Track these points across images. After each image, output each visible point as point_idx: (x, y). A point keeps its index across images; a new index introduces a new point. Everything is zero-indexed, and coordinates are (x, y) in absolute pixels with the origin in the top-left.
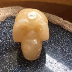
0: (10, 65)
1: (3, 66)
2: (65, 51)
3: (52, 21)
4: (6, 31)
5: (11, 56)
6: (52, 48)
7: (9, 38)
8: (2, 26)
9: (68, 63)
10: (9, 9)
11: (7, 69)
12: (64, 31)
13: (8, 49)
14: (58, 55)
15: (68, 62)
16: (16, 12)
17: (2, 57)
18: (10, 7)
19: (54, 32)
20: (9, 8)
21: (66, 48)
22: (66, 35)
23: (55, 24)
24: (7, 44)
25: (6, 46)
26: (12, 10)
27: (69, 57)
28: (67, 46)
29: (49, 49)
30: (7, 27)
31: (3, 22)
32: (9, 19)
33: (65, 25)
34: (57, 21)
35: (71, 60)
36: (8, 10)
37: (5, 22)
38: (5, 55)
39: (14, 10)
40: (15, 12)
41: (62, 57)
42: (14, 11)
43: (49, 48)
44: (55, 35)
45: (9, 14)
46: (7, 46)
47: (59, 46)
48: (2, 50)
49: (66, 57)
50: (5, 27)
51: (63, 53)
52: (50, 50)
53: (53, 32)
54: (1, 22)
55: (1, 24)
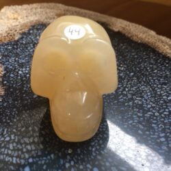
1: (35, 114)
2: (159, 93)
3: (132, 36)
6: (132, 87)
8: (24, 42)
9: (165, 115)
10: (36, 8)
12: (159, 56)
14: (146, 100)
15: (165, 113)
17: (30, 98)
18: (37, 4)
19: (137, 58)
20: (35, 5)
22: (163, 64)
23: (139, 41)
26: (42, 10)
27: (168, 104)
28: (165, 84)
29: (127, 89)
30: (35, 43)
31: (24, 33)
32: (38, 29)
33: (160, 45)
34: (144, 36)
36: (34, 10)
37: (29, 34)
39: (48, 11)
40: (49, 14)
41: (154, 103)
42: (46, 13)
43: (126, 87)
44: (139, 63)
45: (36, 18)
47: (148, 83)
49: (162, 103)
50: (31, 45)
51: (155, 97)
52: (129, 90)
53: (134, 58)
54: (20, 34)
55: (22, 38)
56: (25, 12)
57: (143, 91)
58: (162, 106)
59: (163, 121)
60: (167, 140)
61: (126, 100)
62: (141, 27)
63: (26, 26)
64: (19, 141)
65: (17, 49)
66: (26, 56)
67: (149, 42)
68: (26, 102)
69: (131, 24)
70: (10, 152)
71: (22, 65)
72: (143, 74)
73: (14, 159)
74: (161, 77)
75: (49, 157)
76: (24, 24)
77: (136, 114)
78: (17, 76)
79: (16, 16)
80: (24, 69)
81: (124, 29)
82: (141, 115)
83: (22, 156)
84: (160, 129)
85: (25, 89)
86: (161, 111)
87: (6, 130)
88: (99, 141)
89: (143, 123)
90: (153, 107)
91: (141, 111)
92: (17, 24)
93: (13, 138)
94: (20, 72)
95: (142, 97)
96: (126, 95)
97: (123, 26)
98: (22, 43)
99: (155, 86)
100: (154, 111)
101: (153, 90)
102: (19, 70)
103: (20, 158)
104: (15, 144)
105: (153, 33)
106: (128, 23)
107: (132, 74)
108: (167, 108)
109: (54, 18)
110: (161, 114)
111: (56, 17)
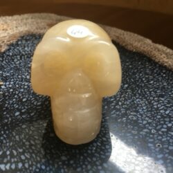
0: (31, 132)
1: (14, 134)
2: (156, 107)
3: (126, 45)
4: (20, 63)
5: (32, 114)
6: (126, 100)
7: (26, 78)
8: (11, 54)
9: (163, 132)
10: (27, 19)
11: (24, 141)
12: (155, 65)
13: (24, 100)
14: (141, 115)
15: (163, 130)
17: (11, 117)
18: (29, 15)
19: (132, 68)
20: (26, 16)
21: (158, 101)
22: (160, 74)
23: (134, 51)
24: (22, 90)
25: (20, 95)
26: (33, 20)
27: (166, 119)
28: (162, 96)
29: (120, 103)
30: (23, 55)
31: (12, 45)
32: (27, 40)
33: (157, 53)
34: (139, 45)
35: (170, 125)
36: (25, 21)
37: (17, 45)
38: (17, 114)
39: (39, 21)
41: (150, 118)
42: (37, 23)
43: (119, 101)
44: (134, 73)
45: (26, 29)
46: (23, 95)
47: (144, 96)
48: (11, 102)
49: (159, 119)
50: (18, 56)
52: (122, 105)
53: (129, 69)
54: (8, 45)
55: (9, 50)
56: (14, 22)
57: (138, 105)
58: (159, 122)
59: (160, 140)
61: (118, 115)
62: (136, 35)
63: (15, 37)
66: (11, 69)
67: (144, 51)
68: (6, 121)
69: (125, 33)
71: (5, 79)
72: (138, 86)
74: (158, 89)
76: (13, 35)
77: (130, 132)
79: (5, 27)
80: (8, 83)
81: (118, 37)
82: (136, 133)
84: (157, 149)
85: (6, 105)
86: (159, 127)
88: (86, 166)
89: (139, 143)
90: (149, 123)
91: (136, 128)
92: (6, 35)
94: (3, 87)
95: (137, 112)
96: (119, 110)
97: (117, 35)
98: (9, 55)
99: (152, 98)
100: (150, 128)
101: (150, 103)
105: (149, 41)
106: (123, 31)
107: (126, 86)
108: (165, 124)
109: (45, 28)
110: (158, 131)
111: (47, 27)
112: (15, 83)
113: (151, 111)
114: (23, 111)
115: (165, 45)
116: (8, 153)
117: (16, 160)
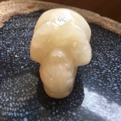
0: (34, 78)
1: (24, 80)
2: (108, 57)
4: (15, 35)
5: (32, 67)
7: (22, 45)
8: (7, 29)
9: (115, 71)
10: (12, 4)
11: (31, 83)
13: (25, 58)
14: (101, 62)
16: (24, 7)
17: (19, 69)
22: (108, 36)
24: (22, 52)
25: (21, 55)
26: (16, 4)
27: (116, 64)
28: (112, 50)
30: (16, 29)
31: (6, 23)
32: (16, 19)
35: (119, 67)
37: (11, 23)
38: (22, 67)
39: (21, 4)
40: (22, 7)
41: (106, 64)
42: (20, 6)
45: (13, 11)
46: (23, 55)
47: (100, 51)
48: (16, 60)
50: (13, 30)
54: (3, 23)
55: (5, 26)
56: (3, 6)
57: (98, 56)
58: (112, 65)
59: (114, 76)
60: (119, 88)
62: (89, 11)
63: (7, 17)
64: (16, 100)
65: (3, 34)
66: (10, 39)
67: (96, 22)
68: (16, 72)
70: (11, 109)
71: (8, 46)
73: (15, 113)
74: (108, 45)
75: (40, 109)
76: (5, 15)
77: (95, 73)
78: (7, 54)
80: (10, 48)
82: (99, 73)
83: (21, 111)
84: (113, 81)
85: (14, 62)
86: (112, 68)
87: (5, 94)
89: (102, 78)
90: (106, 67)
91: (99, 70)
93: (11, 99)
94: (8, 51)
95: (98, 60)
98: (6, 30)
100: (107, 69)
102: (7, 50)
103: (19, 113)
104: (13, 103)
105: (98, 15)
108: (115, 66)
109: (26, 10)
110: (112, 70)
111: (27, 9)
112: (15, 48)
113: (106, 59)
114: (26, 65)
115: (108, 17)
116: (23, 91)
117: (29, 94)
